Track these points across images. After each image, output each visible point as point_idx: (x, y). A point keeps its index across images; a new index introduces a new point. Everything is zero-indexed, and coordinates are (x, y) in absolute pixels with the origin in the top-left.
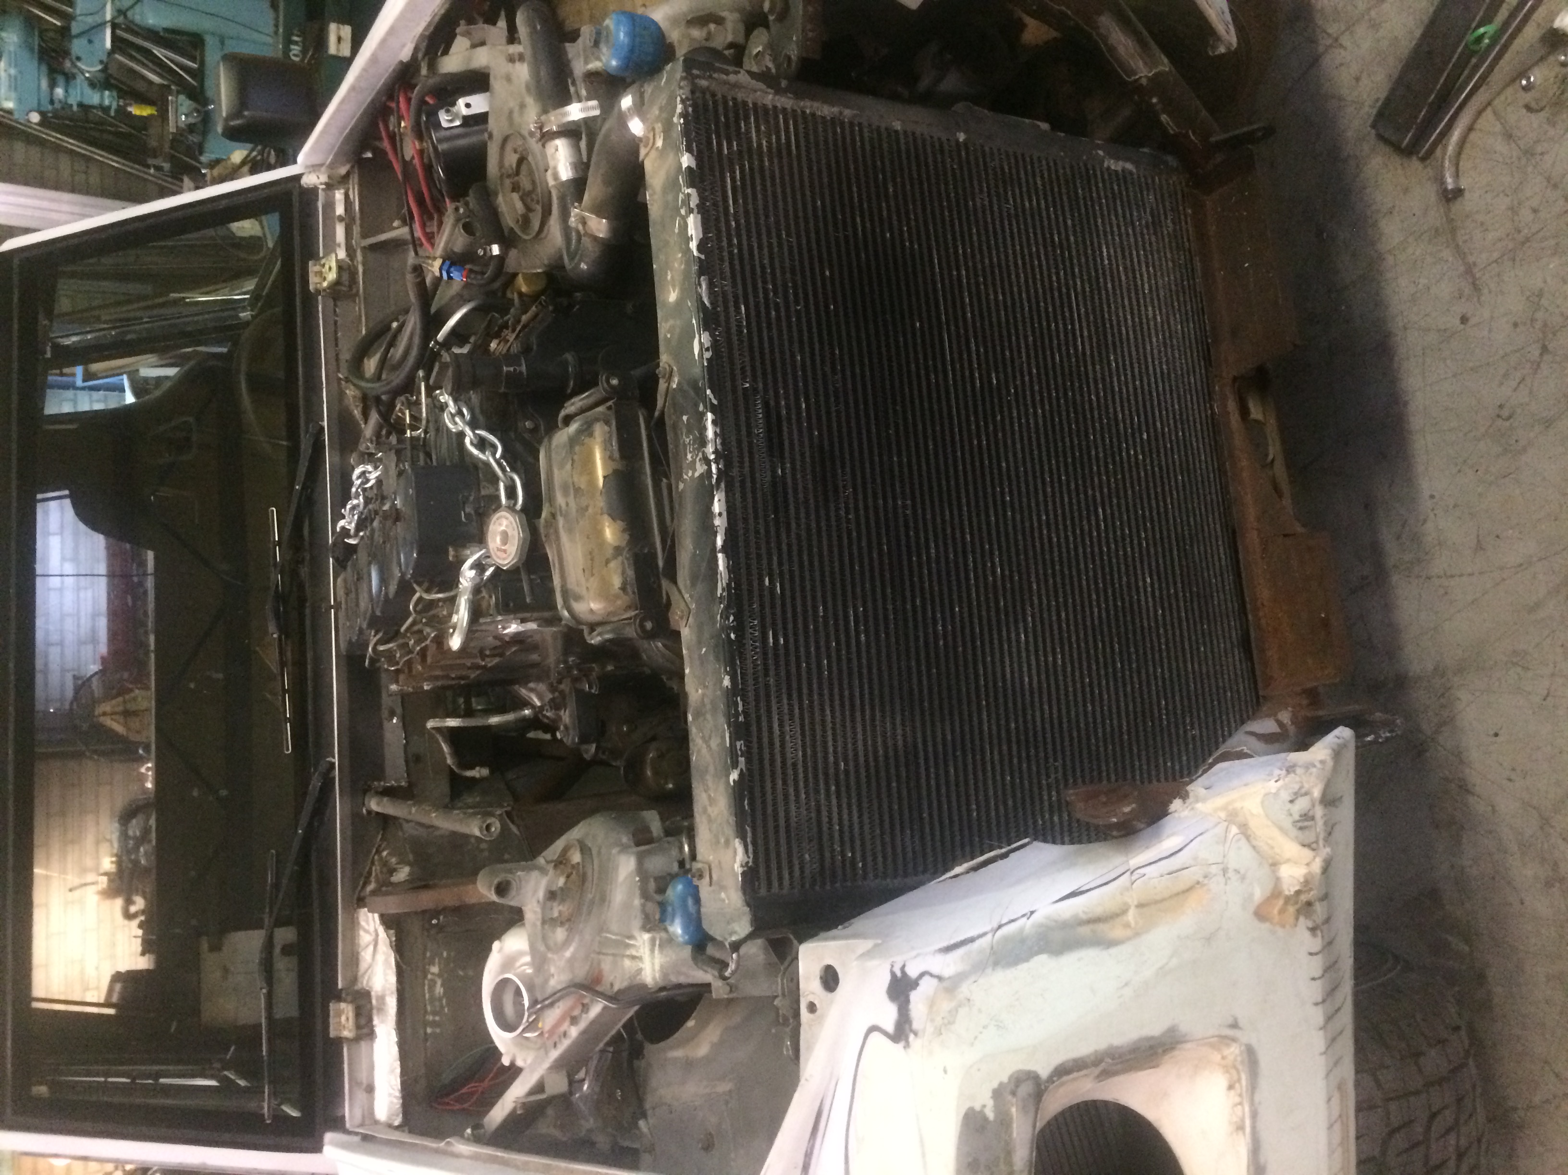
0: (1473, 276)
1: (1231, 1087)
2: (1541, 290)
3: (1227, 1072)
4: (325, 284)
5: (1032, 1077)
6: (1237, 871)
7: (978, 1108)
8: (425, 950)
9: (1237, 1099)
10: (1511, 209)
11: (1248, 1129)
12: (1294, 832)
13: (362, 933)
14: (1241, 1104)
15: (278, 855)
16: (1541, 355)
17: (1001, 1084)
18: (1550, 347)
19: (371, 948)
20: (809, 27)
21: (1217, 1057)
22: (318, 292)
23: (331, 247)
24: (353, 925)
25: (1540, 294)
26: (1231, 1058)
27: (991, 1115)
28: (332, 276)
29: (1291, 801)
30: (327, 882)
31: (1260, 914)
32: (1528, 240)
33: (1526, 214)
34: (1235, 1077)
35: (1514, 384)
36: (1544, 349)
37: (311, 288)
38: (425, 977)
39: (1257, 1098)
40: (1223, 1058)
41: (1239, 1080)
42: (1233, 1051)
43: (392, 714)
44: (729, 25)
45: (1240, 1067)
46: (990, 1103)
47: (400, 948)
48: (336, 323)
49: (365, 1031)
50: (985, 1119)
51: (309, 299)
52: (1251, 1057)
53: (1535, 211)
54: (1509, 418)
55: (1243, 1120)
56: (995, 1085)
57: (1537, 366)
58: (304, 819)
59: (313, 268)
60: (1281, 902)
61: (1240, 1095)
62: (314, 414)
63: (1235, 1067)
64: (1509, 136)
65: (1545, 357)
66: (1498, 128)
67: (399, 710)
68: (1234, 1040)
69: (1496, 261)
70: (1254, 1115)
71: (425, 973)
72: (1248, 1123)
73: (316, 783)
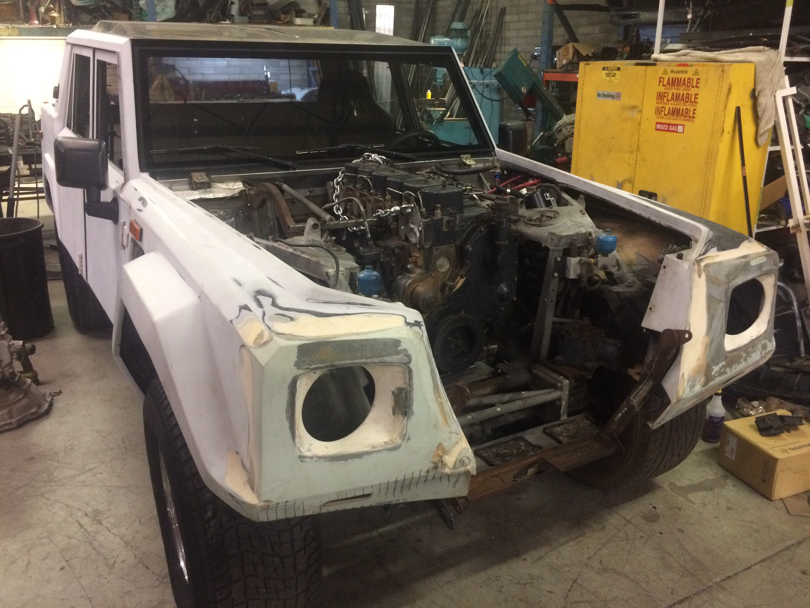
0: (540, 559)
1: (385, 443)
2: (544, 579)
3: (390, 441)
4: (464, 160)
5: (410, 362)
6: (451, 437)
7: (401, 344)
8: (229, 208)
9: (382, 445)
10: (567, 565)
11: (374, 450)
12: (459, 458)
13: (233, 183)
14: (381, 446)
15: (257, 150)
16: (523, 584)
17: (408, 351)
18: (527, 586)
19: (227, 188)
20: (629, 293)
21: (395, 436)
22: (461, 158)
23: (477, 162)
24: (236, 180)
25: (542, 579)
26: (396, 441)
27: (399, 348)
28: (468, 162)
29: (467, 457)
30: (250, 169)
31: (440, 446)
32: (559, 571)
33: (567, 569)
34: (389, 443)
35: (510, 579)
36: (525, 584)
37: (462, 156)
38: (218, 209)
39: (384, 452)
40: (395, 438)
41: (389, 445)
42: (399, 441)
43: (311, 192)
44: (618, 272)
45: (393, 444)
46: (402, 348)
47: (232, 198)
48: (451, 165)
49: (194, 187)
50: (398, 347)
51: (458, 155)
52: (396, 448)
53: (569, 571)
54: (497, 580)
55: (376, 448)
56: (408, 349)
57: (518, 583)
58: (275, 160)
59: (469, 156)
60: (441, 454)
61: (384, 446)
62: (419, 158)
63: (393, 442)
64: (589, 558)
65: (522, 586)
66: (591, 555)
67: (312, 195)
68: (403, 440)
69: (548, 564)
70: (379, 451)
71: (220, 209)
72: (376, 449)
73: (290, 163)
